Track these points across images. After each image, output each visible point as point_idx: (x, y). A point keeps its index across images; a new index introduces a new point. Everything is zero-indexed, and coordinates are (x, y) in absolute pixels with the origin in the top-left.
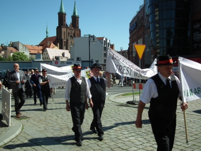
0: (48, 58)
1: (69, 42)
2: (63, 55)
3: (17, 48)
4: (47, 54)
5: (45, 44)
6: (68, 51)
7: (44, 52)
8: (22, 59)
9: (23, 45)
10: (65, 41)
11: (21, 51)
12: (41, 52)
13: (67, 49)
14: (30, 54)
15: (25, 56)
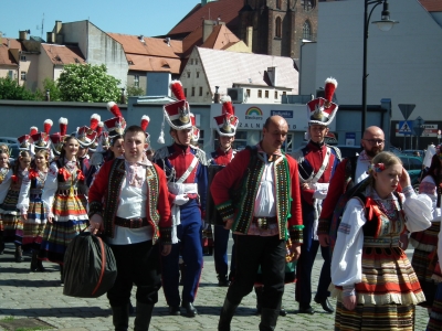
0: (204, 89)
1: (299, 21)
2: (269, 76)
3: (78, 49)
4: (201, 73)
5: (190, 35)
6: (289, 62)
7: (189, 67)
8: (95, 96)
9: (106, 36)
10: (282, 15)
11: (93, 61)
12: (175, 65)
13: (286, 52)
14: (131, 72)
15: (110, 84)
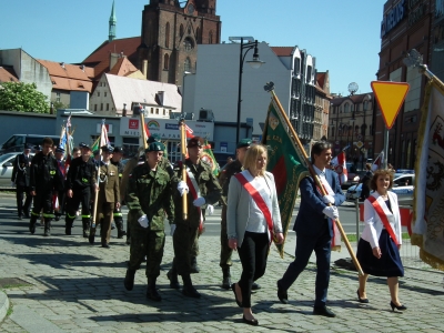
0: (111, 106)
1: (182, 57)
2: (159, 98)
3: (13, 70)
4: (108, 93)
5: (101, 63)
6: (174, 88)
7: (98, 88)
8: (26, 107)
9: (35, 61)
10: (169, 53)
11: (25, 80)
12: (88, 86)
13: (172, 80)
14: (54, 90)
15: (39, 98)
